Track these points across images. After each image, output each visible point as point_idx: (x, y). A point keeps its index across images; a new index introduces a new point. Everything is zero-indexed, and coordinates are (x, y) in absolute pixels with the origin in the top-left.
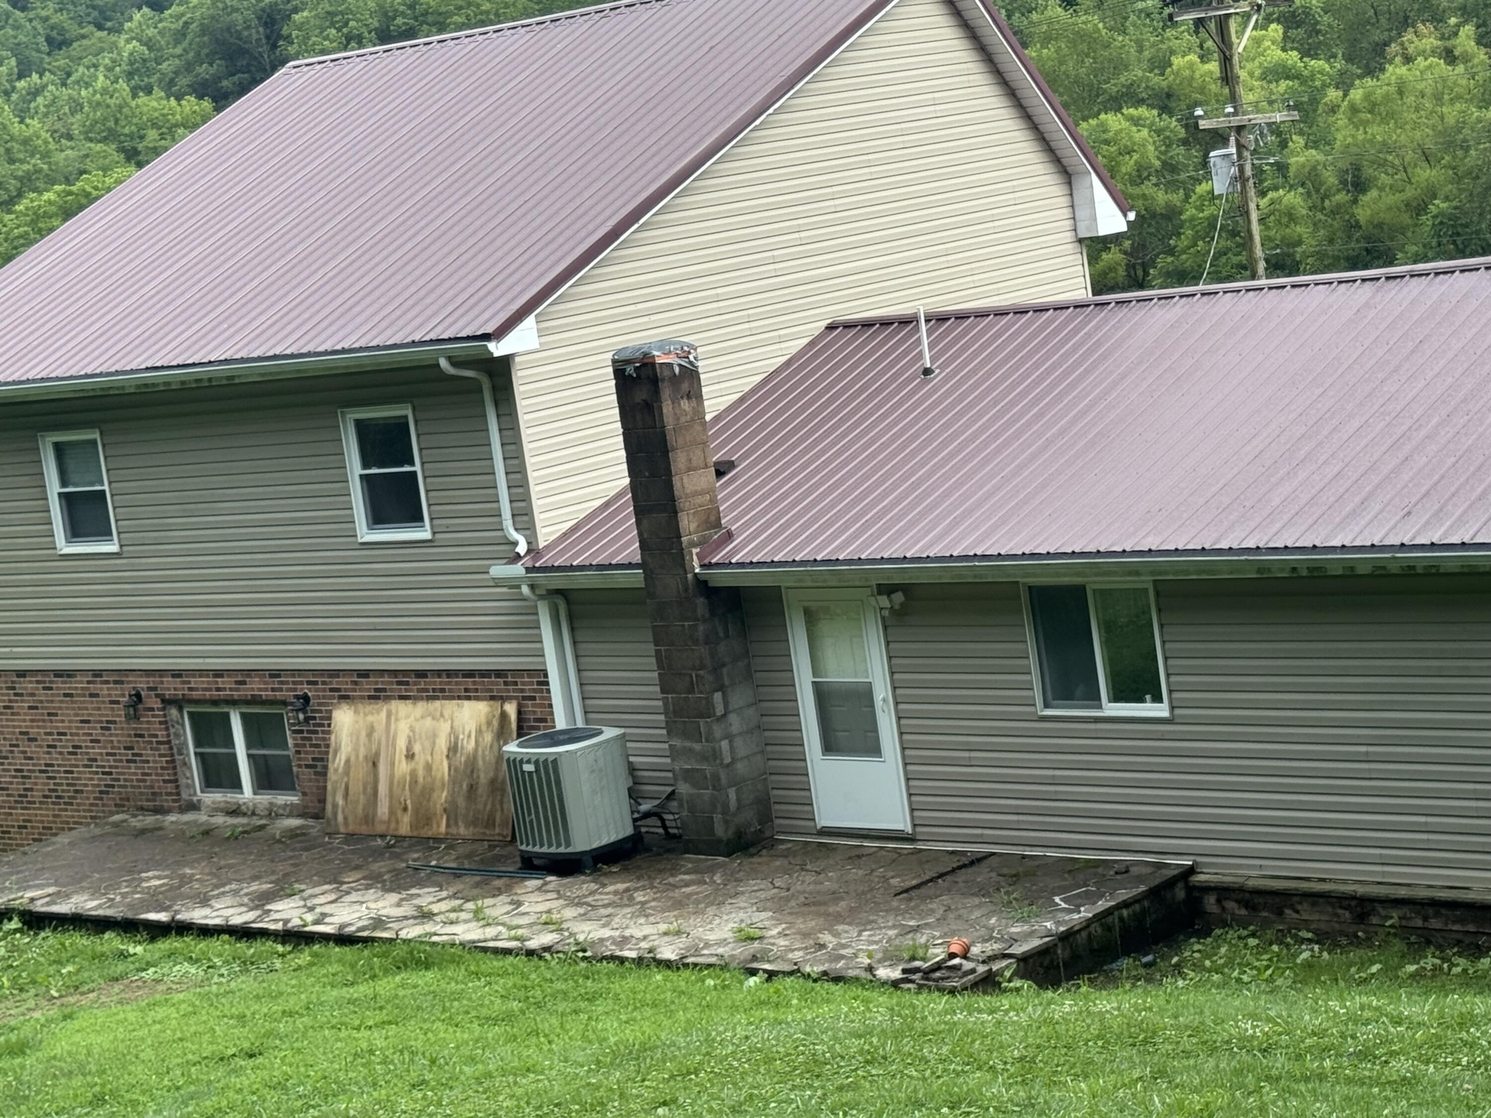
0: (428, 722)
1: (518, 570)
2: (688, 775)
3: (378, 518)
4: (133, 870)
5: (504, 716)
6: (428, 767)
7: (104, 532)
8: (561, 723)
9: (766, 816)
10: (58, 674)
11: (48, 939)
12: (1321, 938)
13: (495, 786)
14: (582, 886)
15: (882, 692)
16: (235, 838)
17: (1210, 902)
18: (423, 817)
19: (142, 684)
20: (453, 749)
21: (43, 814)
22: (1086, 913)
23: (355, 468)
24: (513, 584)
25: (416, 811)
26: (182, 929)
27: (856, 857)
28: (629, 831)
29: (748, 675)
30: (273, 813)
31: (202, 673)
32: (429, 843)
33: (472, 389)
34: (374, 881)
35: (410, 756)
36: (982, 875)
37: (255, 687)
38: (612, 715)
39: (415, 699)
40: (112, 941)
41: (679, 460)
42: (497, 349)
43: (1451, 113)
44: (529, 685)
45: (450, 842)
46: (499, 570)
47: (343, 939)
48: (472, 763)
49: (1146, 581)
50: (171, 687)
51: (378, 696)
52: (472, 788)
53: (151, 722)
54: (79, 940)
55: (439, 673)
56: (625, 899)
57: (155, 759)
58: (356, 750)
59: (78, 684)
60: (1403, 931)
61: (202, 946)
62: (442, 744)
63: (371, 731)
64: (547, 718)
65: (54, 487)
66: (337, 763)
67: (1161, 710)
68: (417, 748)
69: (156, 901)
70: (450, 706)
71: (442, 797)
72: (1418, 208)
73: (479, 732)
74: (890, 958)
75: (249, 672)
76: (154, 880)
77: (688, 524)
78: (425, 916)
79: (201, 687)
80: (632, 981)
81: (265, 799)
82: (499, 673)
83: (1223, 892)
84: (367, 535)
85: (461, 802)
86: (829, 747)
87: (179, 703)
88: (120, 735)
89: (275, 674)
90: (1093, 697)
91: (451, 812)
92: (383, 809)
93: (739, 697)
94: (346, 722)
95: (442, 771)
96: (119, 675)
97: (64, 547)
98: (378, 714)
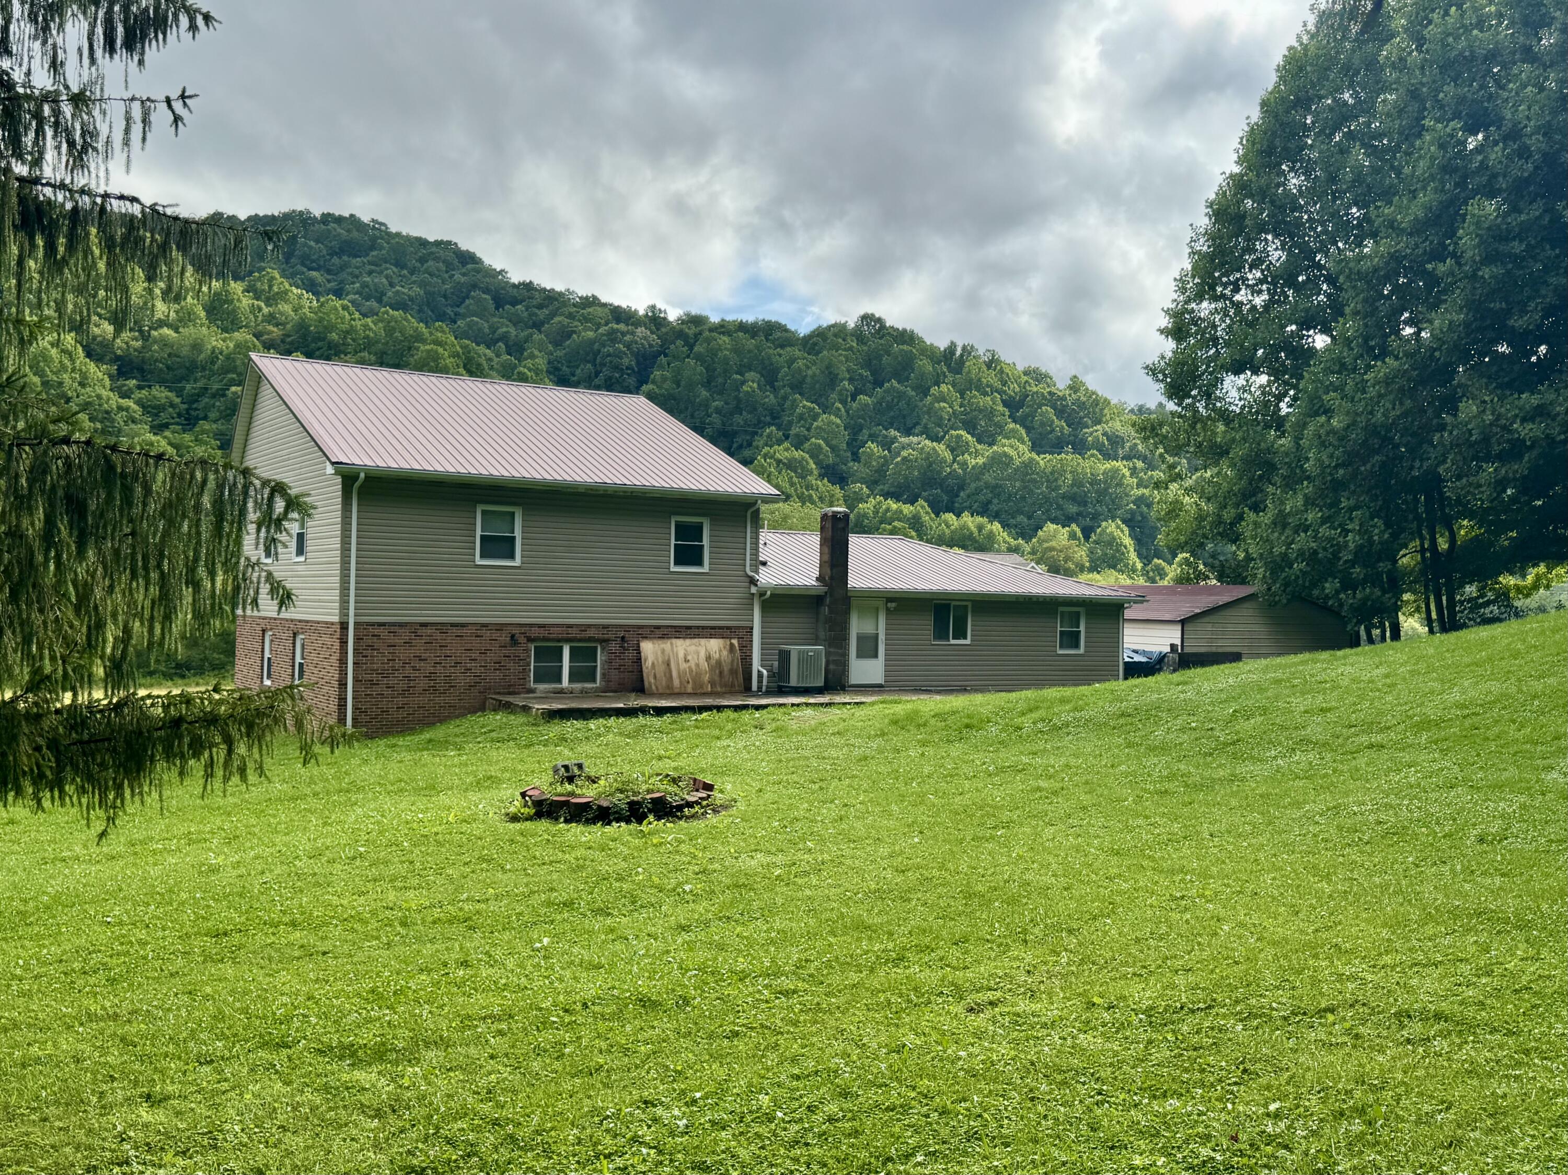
0: (693, 648)
1: (753, 586)
3: (677, 563)
5: (732, 645)
6: (697, 665)
7: (511, 556)
8: (757, 647)
10: (453, 625)
13: (733, 672)
15: (882, 637)
18: (698, 686)
19: (516, 631)
20: (708, 658)
23: (673, 542)
24: (749, 593)
25: (694, 682)
30: (583, 692)
31: (558, 625)
33: (745, 515)
35: (686, 661)
39: (684, 638)
44: (743, 633)
48: (719, 663)
49: (970, 603)
50: (535, 632)
51: (663, 637)
52: (721, 673)
53: (516, 649)
55: (698, 627)
57: (515, 667)
58: (657, 659)
62: (703, 654)
63: (663, 651)
64: (749, 646)
65: (480, 533)
66: (647, 665)
67: (967, 642)
68: (689, 658)
70: (703, 641)
71: (707, 677)
73: (720, 651)
75: (589, 626)
81: (576, 686)
82: (728, 628)
84: (672, 568)
85: (717, 678)
86: (860, 655)
87: (529, 640)
89: (605, 627)
90: (948, 639)
91: (712, 684)
92: (676, 682)
94: (649, 649)
95: (705, 665)
96: (500, 627)
97: (479, 561)
98: (666, 645)
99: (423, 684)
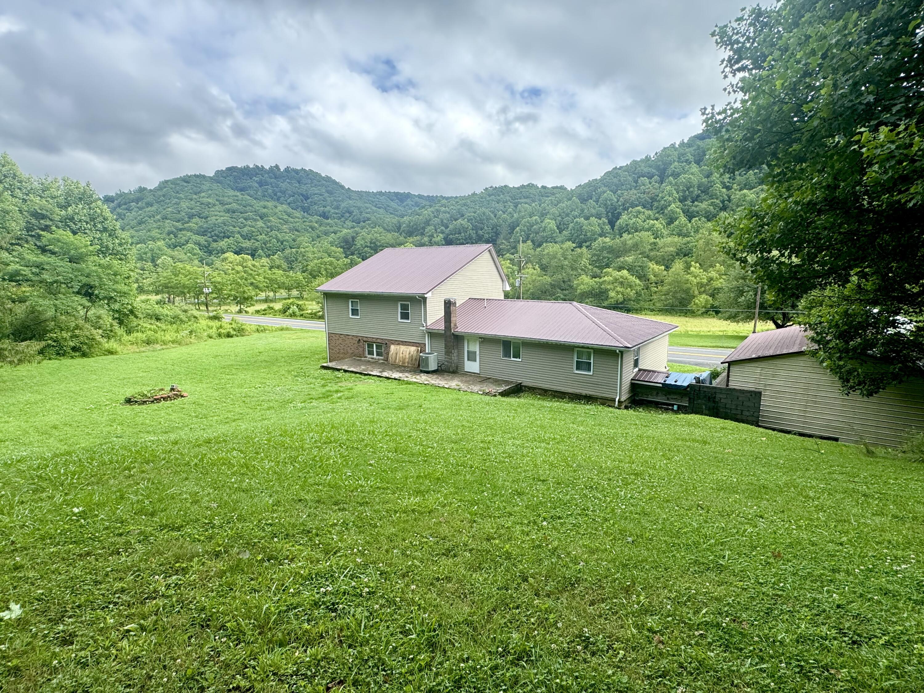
0: (406, 349)
1: (424, 328)
2: (447, 361)
3: (402, 318)
4: (360, 366)
5: (418, 349)
6: (405, 356)
7: (358, 315)
8: (427, 351)
9: (457, 369)
10: (347, 335)
11: (348, 374)
12: (540, 394)
13: (416, 359)
14: (430, 375)
15: (478, 353)
16: (373, 363)
17: (523, 388)
18: (404, 363)
19: (360, 338)
21: (342, 356)
22: (507, 387)
23: (400, 311)
24: (423, 330)
26: (370, 375)
27: (471, 376)
28: (436, 368)
29: (457, 348)
30: (379, 359)
31: (370, 338)
32: (405, 367)
33: (420, 301)
34: (397, 371)
35: (402, 354)
36: (490, 380)
37: (379, 341)
38: (436, 351)
39: (404, 345)
40: (358, 375)
41: (452, 315)
42: (426, 296)
43: (534, 277)
44: (423, 346)
45: (408, 367)
46: (421, 328)
47: (395, 379)
48: (412, 356)
49: (520, 342)
50: (365, 339)
51: (398, 344)
52: (412, 359)
53: (361, 344)
54: (353, 375)
55: (408, 342)
56: (437, 378)
57: (361, 349)
58: (394, 352)
59: (350, 337)
60: (551, 394)
61: (373, 378)
62: (408, 352)
63: (397, 349)
64: (425, 351)
65: (350, 307)
66: (391, 353)
67: (520, 360)
68: (404, 353)
69: (364, 370)
70: (410, 347)
71: (407, 360)
72: (528, 291)
73: (414, 351)
74: (481, 391)
75: (378, 338)
76: (363, 367)
77: (452, 325)
78: (407, 377)
79: (370, 340)
80: (442, 390)
81: (378, 357)
82: (418, 343)
83: (525, 386)
84: (400, 320)
85: (410, 361)
86: (468, 360)
87: (366, 342)
88: (356, 345)
89: (382, 339)
90: (510, 357)
91: (408, 363)
92: (397, 361)
93: (456, 351)
94: (393, 347)
95: (408, 356)
96: (357, 336)
97: (351, 316)
98: (398, 347)
99: (342, 351)
